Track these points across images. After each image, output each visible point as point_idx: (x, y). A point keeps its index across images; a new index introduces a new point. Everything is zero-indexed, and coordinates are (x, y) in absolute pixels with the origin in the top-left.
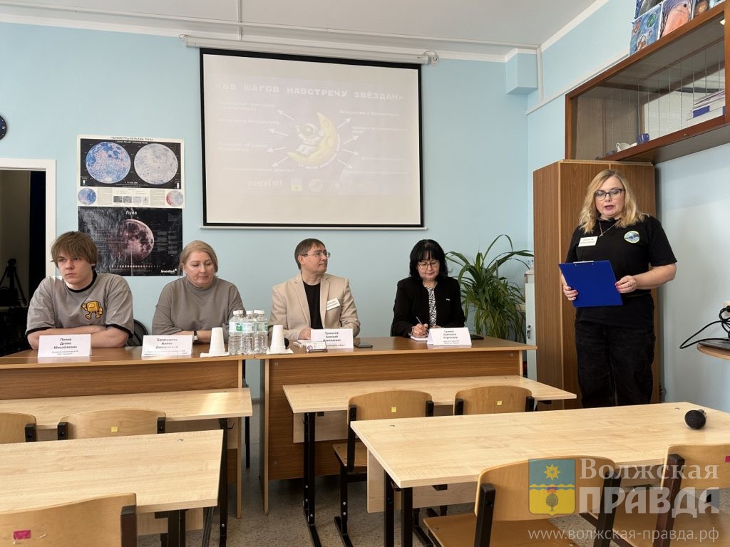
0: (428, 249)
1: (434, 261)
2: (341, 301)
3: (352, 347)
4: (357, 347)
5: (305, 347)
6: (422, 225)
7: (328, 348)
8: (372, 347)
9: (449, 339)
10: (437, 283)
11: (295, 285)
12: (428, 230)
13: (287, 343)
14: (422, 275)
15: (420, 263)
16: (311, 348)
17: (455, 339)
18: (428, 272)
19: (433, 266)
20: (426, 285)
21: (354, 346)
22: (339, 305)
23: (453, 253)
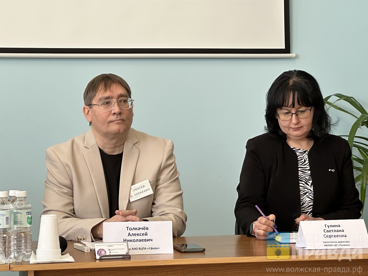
0: (295, 88)
1: (303, 108)
2: (155, 185)
3: (171, 251)
4: (180, 252)
5: (93, 251)
6: (287, 50)
7: (131, 253)
8: (204, 250)
9: (333, 239)
10: (312, 143)
11: (85, 152)
12: (297, 57)
13: (64, 244)
14: (284, 130)
15: (279, 112)
16: (103, 253)
17: (343, 239)
18: (293, 126)
19: (301, 116)
20: (292, 144)
21: (175, 249)
22: (151, 192)
23: (340, 96)
